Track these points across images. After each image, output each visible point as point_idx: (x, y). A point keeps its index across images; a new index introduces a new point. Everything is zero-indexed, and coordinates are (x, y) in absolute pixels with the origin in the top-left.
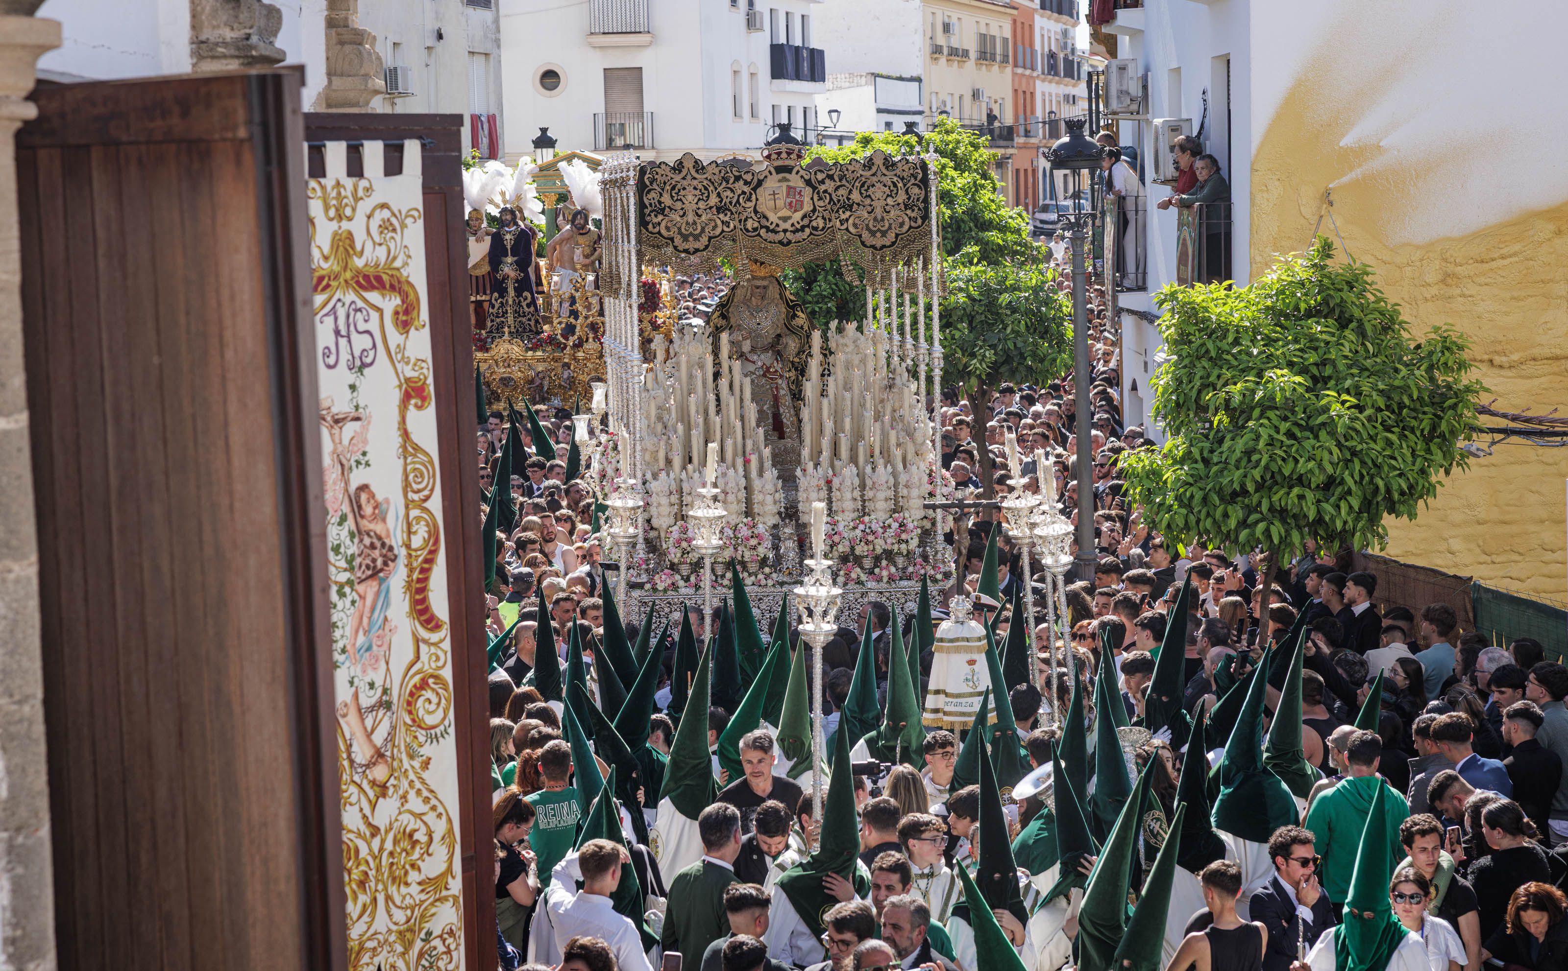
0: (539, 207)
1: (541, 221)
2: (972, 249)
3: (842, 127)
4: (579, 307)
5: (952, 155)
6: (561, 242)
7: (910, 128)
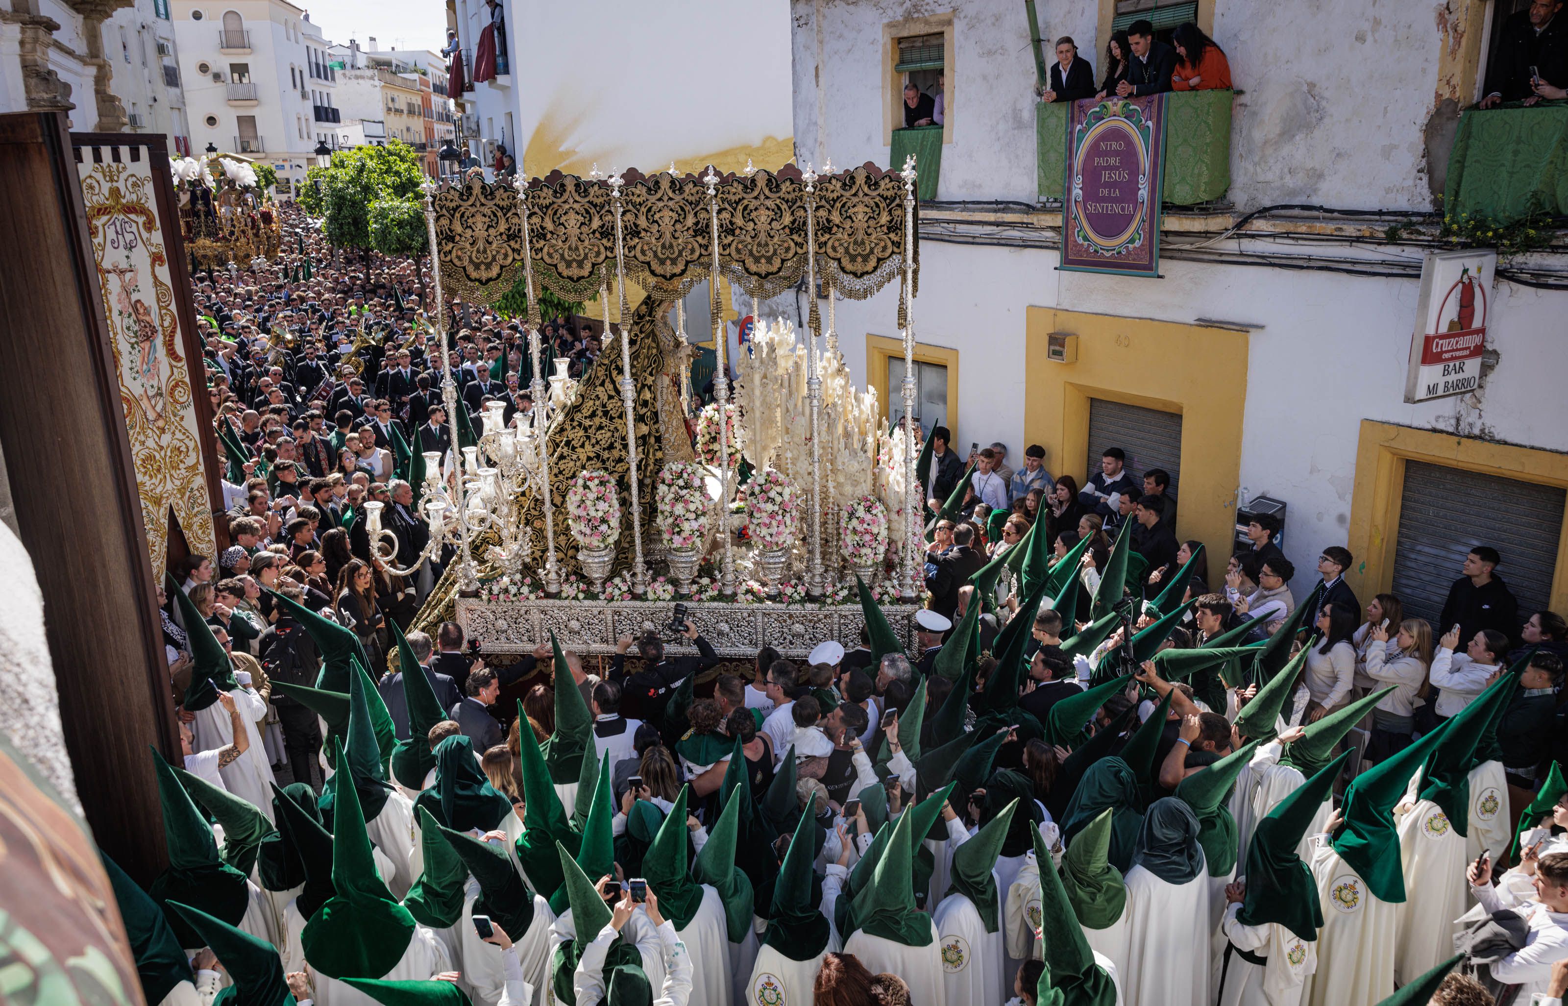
0: (211, 178)
1: (214, 184)
2: (410, 195)
3: (349, 144)
4: (235, 223)
5: (399, 155)
6: (224, 193)
7: (379, 143)
